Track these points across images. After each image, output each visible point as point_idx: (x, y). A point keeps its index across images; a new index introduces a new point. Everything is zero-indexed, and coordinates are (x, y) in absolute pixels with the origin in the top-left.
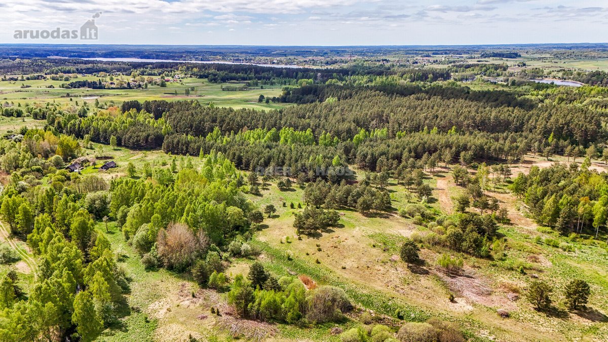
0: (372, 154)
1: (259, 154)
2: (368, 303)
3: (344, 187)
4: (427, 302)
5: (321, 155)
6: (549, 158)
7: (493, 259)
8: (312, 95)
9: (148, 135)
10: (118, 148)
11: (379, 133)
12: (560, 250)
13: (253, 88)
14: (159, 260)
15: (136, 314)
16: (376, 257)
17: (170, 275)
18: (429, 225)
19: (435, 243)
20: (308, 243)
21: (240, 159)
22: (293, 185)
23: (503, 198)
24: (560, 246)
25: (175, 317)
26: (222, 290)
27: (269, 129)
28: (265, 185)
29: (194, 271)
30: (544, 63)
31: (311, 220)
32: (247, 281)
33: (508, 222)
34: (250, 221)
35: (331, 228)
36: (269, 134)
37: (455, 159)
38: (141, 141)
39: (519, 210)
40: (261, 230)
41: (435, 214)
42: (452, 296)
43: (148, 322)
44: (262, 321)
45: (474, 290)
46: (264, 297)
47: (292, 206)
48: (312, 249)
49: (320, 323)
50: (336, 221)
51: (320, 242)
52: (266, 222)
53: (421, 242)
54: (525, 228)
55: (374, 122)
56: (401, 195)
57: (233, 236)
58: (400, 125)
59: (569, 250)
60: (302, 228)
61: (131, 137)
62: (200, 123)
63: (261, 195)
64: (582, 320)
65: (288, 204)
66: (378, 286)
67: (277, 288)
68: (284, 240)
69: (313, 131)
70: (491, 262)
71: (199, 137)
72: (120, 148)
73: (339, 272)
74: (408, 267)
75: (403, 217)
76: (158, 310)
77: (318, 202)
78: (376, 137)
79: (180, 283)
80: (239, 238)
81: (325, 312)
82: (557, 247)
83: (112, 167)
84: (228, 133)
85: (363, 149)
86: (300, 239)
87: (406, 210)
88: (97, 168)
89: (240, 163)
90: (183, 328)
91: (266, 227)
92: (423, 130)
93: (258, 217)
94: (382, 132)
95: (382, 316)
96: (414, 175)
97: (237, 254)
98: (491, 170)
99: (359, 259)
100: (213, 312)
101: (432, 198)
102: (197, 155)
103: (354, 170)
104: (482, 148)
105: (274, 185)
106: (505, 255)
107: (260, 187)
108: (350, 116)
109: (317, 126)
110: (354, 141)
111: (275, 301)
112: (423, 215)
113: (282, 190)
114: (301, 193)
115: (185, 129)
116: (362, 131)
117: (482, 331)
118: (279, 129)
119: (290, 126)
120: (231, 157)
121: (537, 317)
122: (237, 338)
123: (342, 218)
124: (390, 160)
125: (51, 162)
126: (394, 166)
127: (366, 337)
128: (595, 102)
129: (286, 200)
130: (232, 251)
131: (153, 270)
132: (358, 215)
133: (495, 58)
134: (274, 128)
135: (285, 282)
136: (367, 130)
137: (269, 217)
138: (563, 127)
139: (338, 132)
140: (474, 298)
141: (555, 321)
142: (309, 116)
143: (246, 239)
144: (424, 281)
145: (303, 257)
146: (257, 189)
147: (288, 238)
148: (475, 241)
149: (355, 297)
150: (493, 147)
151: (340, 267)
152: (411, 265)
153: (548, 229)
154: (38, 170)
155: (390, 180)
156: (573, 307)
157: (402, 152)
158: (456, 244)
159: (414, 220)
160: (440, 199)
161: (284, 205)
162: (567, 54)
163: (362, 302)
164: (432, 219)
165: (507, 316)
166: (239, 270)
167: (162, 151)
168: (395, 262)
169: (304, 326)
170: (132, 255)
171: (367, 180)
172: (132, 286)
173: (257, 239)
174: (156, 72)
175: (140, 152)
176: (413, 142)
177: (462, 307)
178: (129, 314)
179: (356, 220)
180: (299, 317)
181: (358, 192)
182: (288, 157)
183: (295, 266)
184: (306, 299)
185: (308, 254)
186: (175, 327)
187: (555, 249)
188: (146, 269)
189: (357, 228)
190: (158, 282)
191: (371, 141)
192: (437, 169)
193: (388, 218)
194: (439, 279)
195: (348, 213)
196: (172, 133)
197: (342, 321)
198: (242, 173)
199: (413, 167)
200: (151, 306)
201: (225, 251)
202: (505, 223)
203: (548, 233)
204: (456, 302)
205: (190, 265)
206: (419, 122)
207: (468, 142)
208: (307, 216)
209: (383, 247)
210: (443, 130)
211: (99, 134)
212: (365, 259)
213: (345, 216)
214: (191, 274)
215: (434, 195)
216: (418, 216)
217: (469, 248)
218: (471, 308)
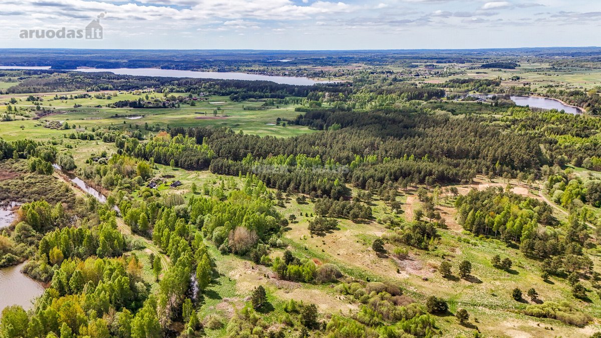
0: (364, 177)
1: (282, 176)
2: (351, 274)
3: (341, 202)
4: (384, 273)
5: (326, 178)
6: (492, 180)
7: (429, 250)
8: (320, 120)
9: (199, 160)
10: (176, 168)
11: (371, 158)
12: (470, 245)
13: (270, 107)
14: (229, 248)
15: (223, 277)
16: (358, 248)
17: (237, 257)
18: (395, 229)
19: (396, 240)
20: (317, 240)
21: (269, 180)
22: (307, 199)
23: (449, 211)
24: (470, 242)
25: (244, 278)
26: (268, 266)
27: (288, 156)
28: (287, 199)
29: (252, 255)
30: (539, 76)
31: (319, 225)
32: (282, 261)
33: (445, 227)
34: (280, 225)
35: (332, 230)
36: (288, 160)
37: (422, 182)
38: (194, 164)
39: (456, 219)
40: (287, 231)
41: (400, 222)
42: (398, 270)
43: (231, 281)
44: (293, 281)
45: (412, 267)
46: (292, 268)
47: (307, 215)
48: (320, 244)
49: (323, 283)
50: (335, 226)
51: (325, 239)
52: (290, 226)
53: (387, 239)
54: (455, 231)
55: (367, 150)
56: (381, 209)
57: (270, 235)
58: (387, 152)
59: (475, 245)
60: (314, 230)
61: (186, 161)
62: (236, 150)
63: (285, 207)
64: (466, 282)
65: (304, 214)
66: (358, 264)
67: (299, 264)
68: (302, 238)
69: (321, 157)
70: (426, 252)
71: (237, 161)
72: (177, 168)
73: (336, 257)
74: (377, 254)
75: (379, 223)
76: (235, 274)
77: (324, 213)
78: (368, 162)
79: (244, 262)
80: (274, 236)
81: (326, 277)
82: (469, 243)
83: (178, 185)
84: (257, 158)
85: (357, 172)
86: (312, 237)
87: (382, 219)
88: (168, 186)
89: (269, 183)
90: (250, 284)
91: (290, 229)
92: (403, 157)
93: (285, 223)
94: (373, 158)
95: (359, 280)
96: (391, 192)
97: (274, 245)
98: (444, 191)
99: (348, 249)
100: (265, 276)
101: (401, 211)
102: (238, 175)
103: (351, 188)
104: (443, 172)
105: (293, 199)
106: (436, 248)
107: (284, 201)
108: (349, 145)
109: (324, 153)
110: (351, 165)
111: (299, 270)
112: (392, 222)
113: (300, 203)
114: (313, 205)
115: (226, 154)
116: (358, 158)
117: (411, 287)
118: (296, 155)
119: (304, 153)
120: (262, 178)
121: (442, 281)
122: (280, 289)
123: (340, 224)
124: (376, 182)
125: (135, 180)
126: (378, 186)
127: (348, 289)
128: (550, 129)
129: (302, 210)
130: (271, 244)
131: (226, 254)
132: (350, 222)
133: (494, 69)
134: (292, 155)
135: (304, 261)
136: (362, 156)
137: (292, 222)
138: (506, 156)
139: (340, 159)
140: (411, 271)
141: (451, 282)
142: (318, 143)
143: (279, 237)
144: (385, 262)
145: (314, 248)
146: (283, 202)
147: (304, 236)
148: (418, 239)
149: (344, 270)
150: (451, 172)
151: (336, 254)
152: (378, 253)
153: (468, 232)
154: (128, 187)
155: (375, 197)
156: (464, 276)
157: (385, 176)
158: (407, 240)
159: (386, 225)
160: (406, 211)
161: (301, 214)
162: (564, 65)
163: (348, 273)
164: (398, 225)
165: (426, 280)
166: (276, 255)
167: (209, 171)
168: (369, 251)
169: (315, 284)
170: (211, 246)
171: (358, 197)
172: (216, 263)
173: (285, 237)
174: (183, 90)
175: (193, 172)
176: (394, 167)
177: (403, 275)
178: (219, 277)
179: (348, 225)
180: (312, 279)
181: (350, 206)
182: (303, 179)
183: (310, 253)
184: (317, 270)
185: (317, 246)
186: (246, 283)
187: (467, 244)
188: (222, 253)
189: (349, 230)
190: (231, 261)
191: (364, 165)
192: (409, 188)
193: (369, 224)
194: (393, 261)
195: (344, 221)
196: (217, 158)
197: (336, 282)
198: (271, 190)
199: (391, 186)
200: (230, 273)
201: (267, 244)
202: (443, 228)
203: (468, 234)
204: (400, 273)
205: (248, 251)
206: (401, 151)
207: (433, 168)
208: (317, 223)
209: (363, 242)
210: (419, 157)
211: (160, 157)
212: (351, 249)
213: (341, 222)
214: (249, 256)
215: (403, 208)
216: (388, 223)
217: (415, 243)
218: (408, 276)
